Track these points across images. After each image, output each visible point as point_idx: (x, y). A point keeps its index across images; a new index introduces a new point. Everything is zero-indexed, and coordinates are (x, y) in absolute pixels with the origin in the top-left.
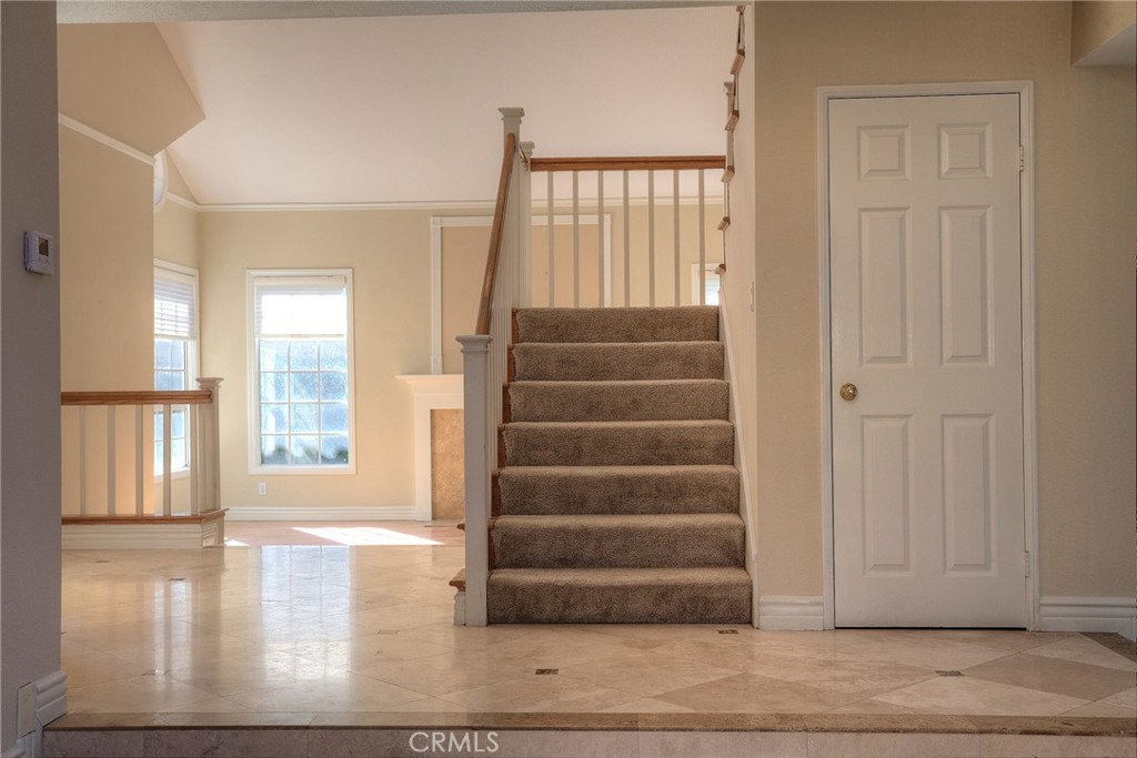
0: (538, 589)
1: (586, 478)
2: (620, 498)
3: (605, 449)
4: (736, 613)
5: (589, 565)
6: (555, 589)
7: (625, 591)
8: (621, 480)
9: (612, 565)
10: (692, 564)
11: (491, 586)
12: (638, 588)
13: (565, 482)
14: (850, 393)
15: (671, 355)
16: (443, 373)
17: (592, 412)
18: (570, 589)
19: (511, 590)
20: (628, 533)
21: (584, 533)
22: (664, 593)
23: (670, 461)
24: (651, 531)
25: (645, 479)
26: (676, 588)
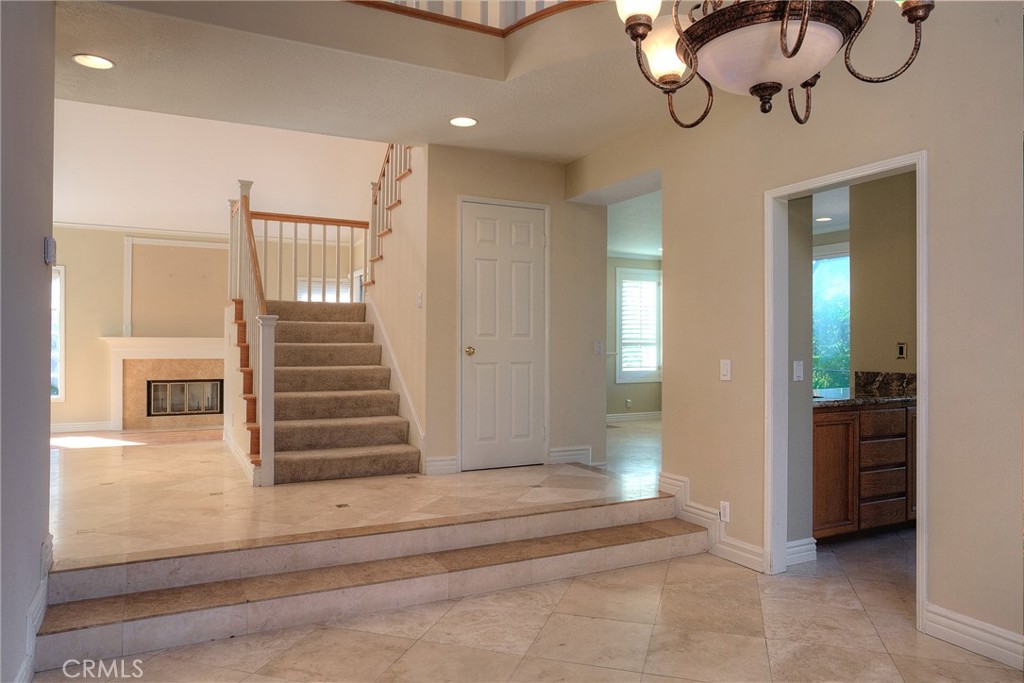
0: (305, 462)
1: (316, 398)
2: (334, 409)
3: (321, 382)
4: (411, 467)
5: (325, 447)
6: (315, 461)
7: (354, 459)
8: (336, 399)
9: (338, 446)
10: (380, 444)
11: (276, 462)
12: (360, 458)
13: (305, 401)
14: (471, 352)
15: (345, 329)
16: (132, 336)
17: (306, 361)
18: (324, 461)
19: (289, 463)
20: (347, 429)
21: (322, 430)
22: (375, 459)
23: (355, 388)
24: (360, 426)
25: (349, 398)
26: (381, 457)
